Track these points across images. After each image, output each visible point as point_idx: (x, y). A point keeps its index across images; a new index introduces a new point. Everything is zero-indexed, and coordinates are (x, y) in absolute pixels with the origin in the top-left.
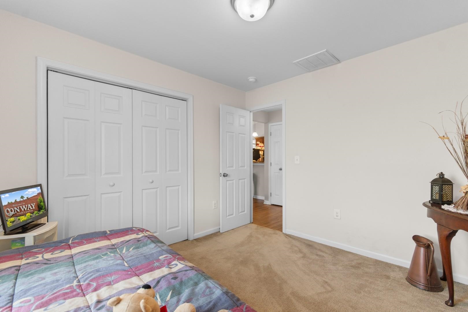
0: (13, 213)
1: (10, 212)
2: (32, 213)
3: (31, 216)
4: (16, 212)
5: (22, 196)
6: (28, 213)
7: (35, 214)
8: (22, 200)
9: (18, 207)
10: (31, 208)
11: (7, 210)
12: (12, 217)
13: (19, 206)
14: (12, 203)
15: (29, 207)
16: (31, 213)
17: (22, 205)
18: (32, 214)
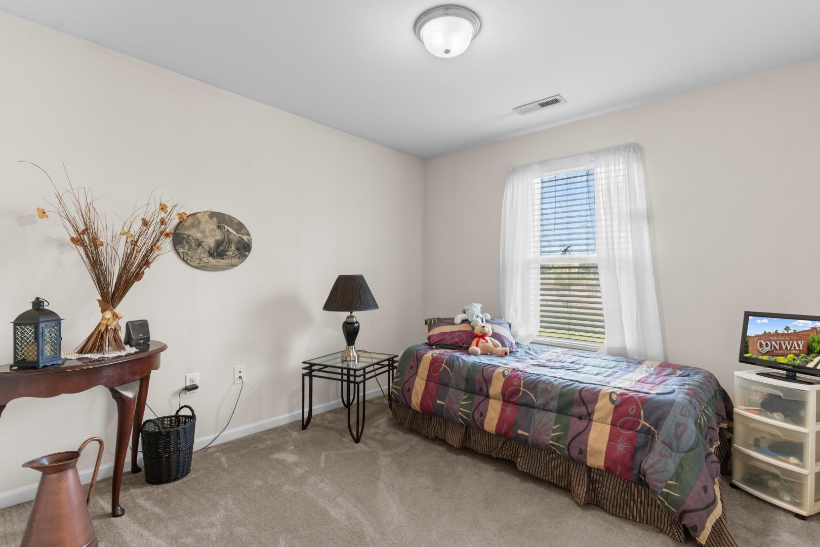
0: (768, 349)
1: (764, 346)
2: (797, 355)
3: (794, 360)
4: (773, 349)
5: (787, 327)
6: (791, 354)
7: (802, 358)
8: (786, 332)
9: (778, 342)
10: (797, 348)
11: (761, 343)
12: (765, 354)
13: (779, 340)
14: (770, 334)
15: (793, 346)
16: (794, 354)
17: (784, 341)
18: (796, 357)
